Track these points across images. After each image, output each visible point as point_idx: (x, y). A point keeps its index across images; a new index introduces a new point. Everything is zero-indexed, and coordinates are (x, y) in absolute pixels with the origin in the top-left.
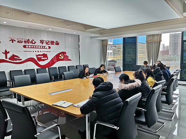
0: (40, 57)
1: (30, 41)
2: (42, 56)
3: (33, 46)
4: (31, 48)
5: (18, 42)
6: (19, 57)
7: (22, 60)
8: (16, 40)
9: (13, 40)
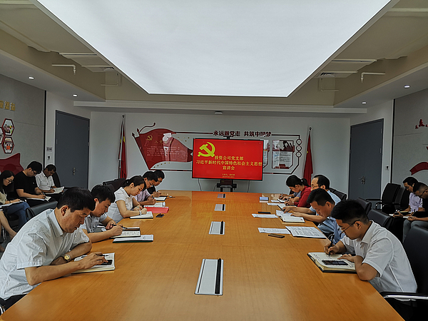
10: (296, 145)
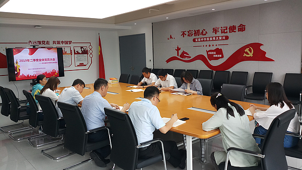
1: (201, 31)
3: (204, 38)
8: (187, 33)
9: (183, 34)
10: (89, 50)
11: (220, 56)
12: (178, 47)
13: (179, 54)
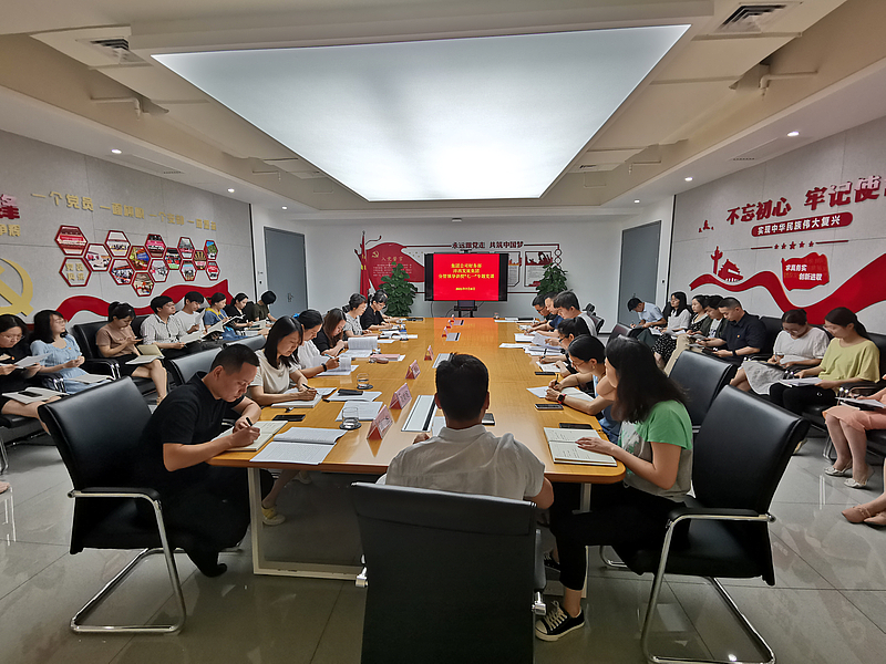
0: (793, 268)
1: (774, 205)
2: (804, 268)
3: (778, 224)
4: (772, 233)
5: (744, 219)
6: (737, 270)
7: (741, 278)
8: (740, 213)
9: (733, 216)
10: (554, 256)
11: (819, 277)
12: (717, 252)
13: (719, 269)
